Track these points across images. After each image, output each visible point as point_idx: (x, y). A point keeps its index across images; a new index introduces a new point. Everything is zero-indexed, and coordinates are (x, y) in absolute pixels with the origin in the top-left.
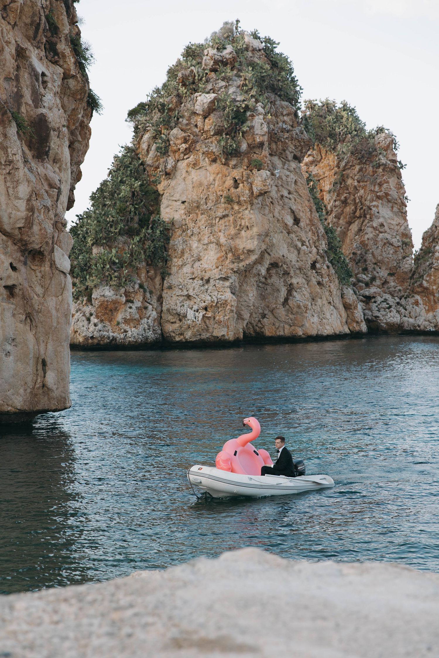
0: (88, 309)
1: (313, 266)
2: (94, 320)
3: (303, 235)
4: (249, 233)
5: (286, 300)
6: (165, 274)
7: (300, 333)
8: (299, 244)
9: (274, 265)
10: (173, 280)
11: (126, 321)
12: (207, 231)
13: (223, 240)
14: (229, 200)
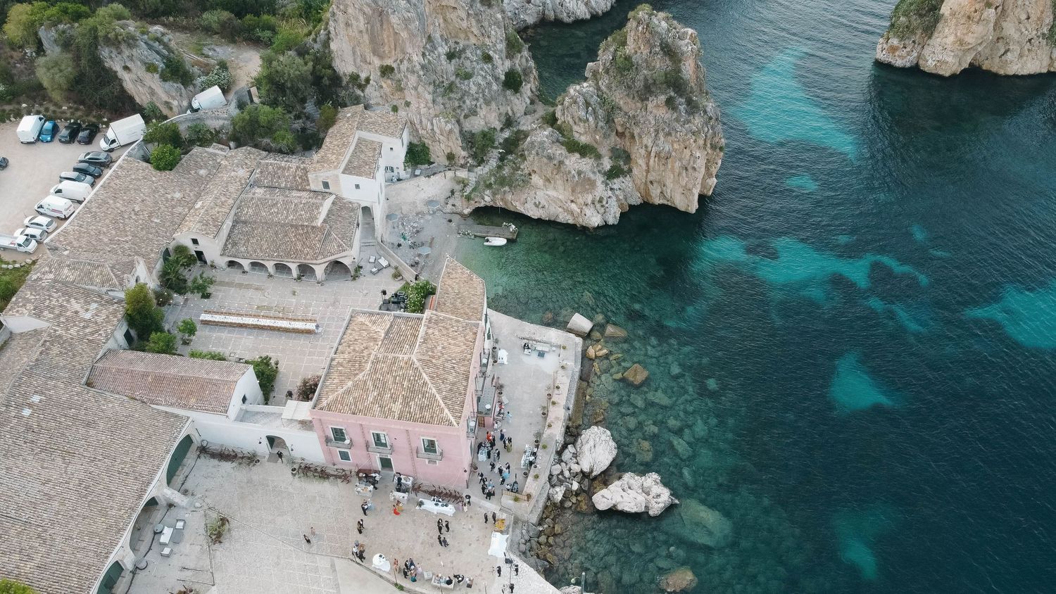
0: (885, 46)
1: (1030, 41)
2: (884, 52)
3: (1028, 26)
4: (973, 35)
5: (1000, 57)
6: (930, 38)
7: (1002, 72)
8: (1023, 30)
9: (1002, 38)
10: (931, 42)
11: (899, 56)
12: (953, 27)
13: (958, 34)
14: (969, 17)
